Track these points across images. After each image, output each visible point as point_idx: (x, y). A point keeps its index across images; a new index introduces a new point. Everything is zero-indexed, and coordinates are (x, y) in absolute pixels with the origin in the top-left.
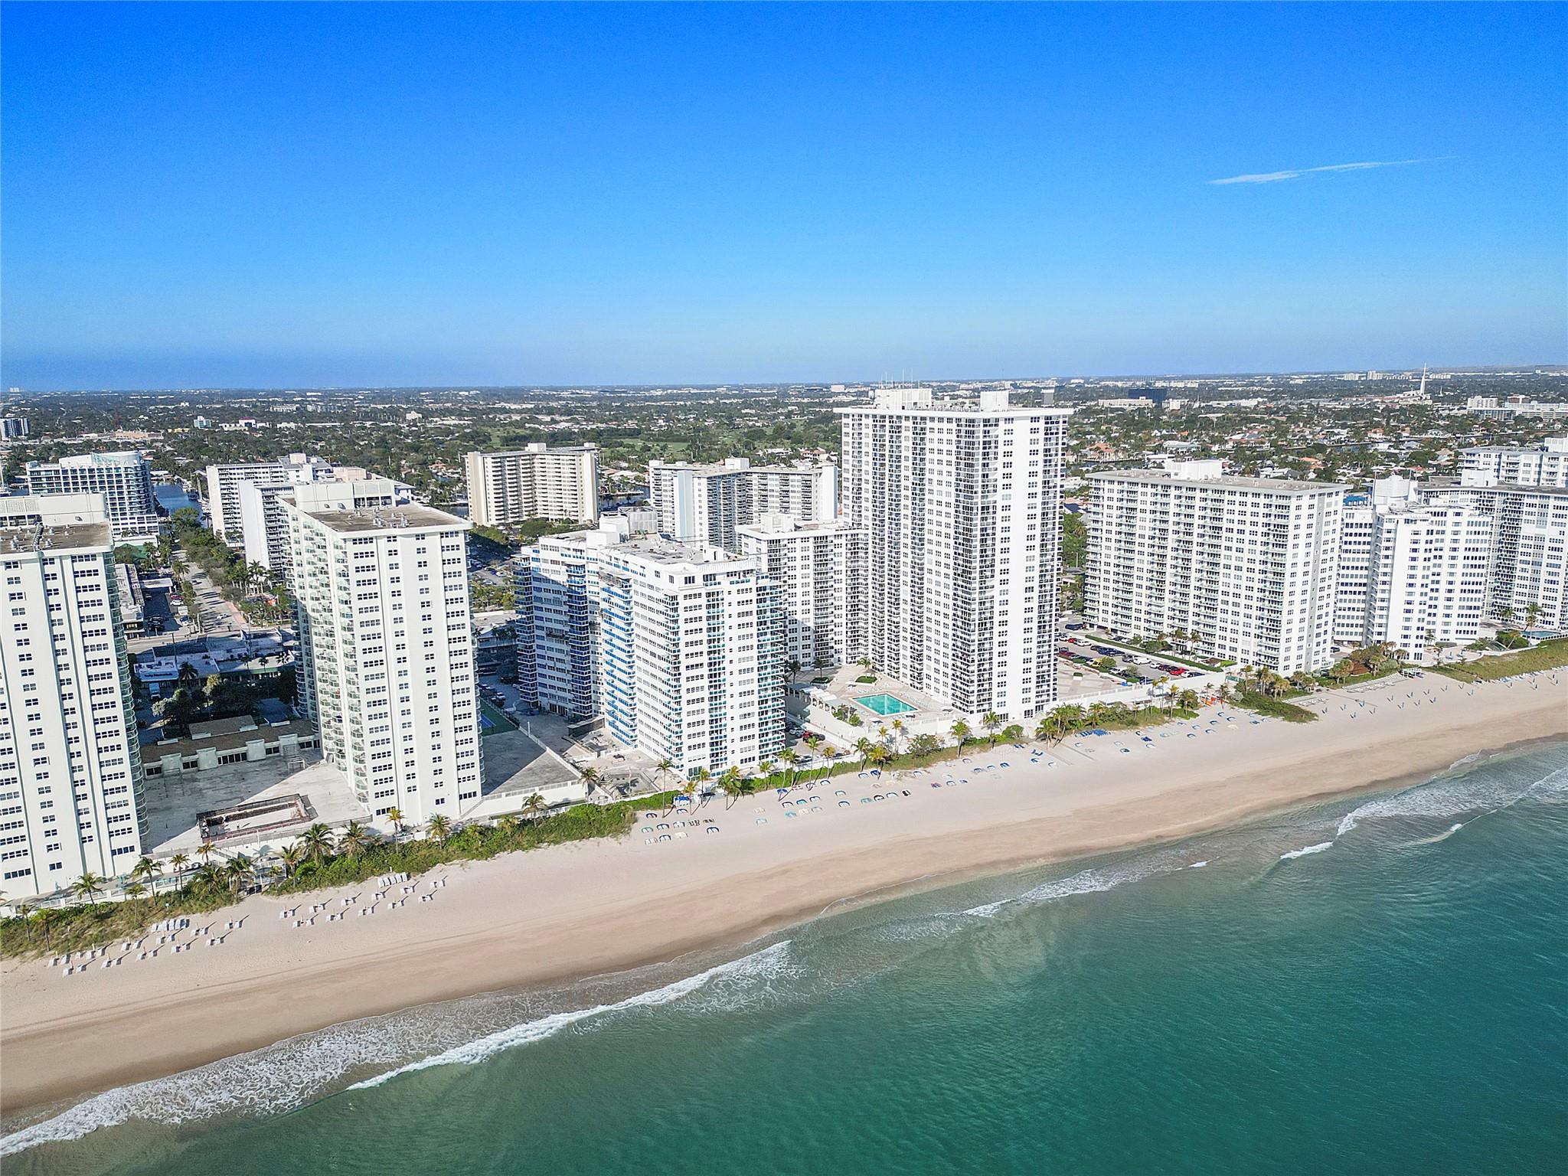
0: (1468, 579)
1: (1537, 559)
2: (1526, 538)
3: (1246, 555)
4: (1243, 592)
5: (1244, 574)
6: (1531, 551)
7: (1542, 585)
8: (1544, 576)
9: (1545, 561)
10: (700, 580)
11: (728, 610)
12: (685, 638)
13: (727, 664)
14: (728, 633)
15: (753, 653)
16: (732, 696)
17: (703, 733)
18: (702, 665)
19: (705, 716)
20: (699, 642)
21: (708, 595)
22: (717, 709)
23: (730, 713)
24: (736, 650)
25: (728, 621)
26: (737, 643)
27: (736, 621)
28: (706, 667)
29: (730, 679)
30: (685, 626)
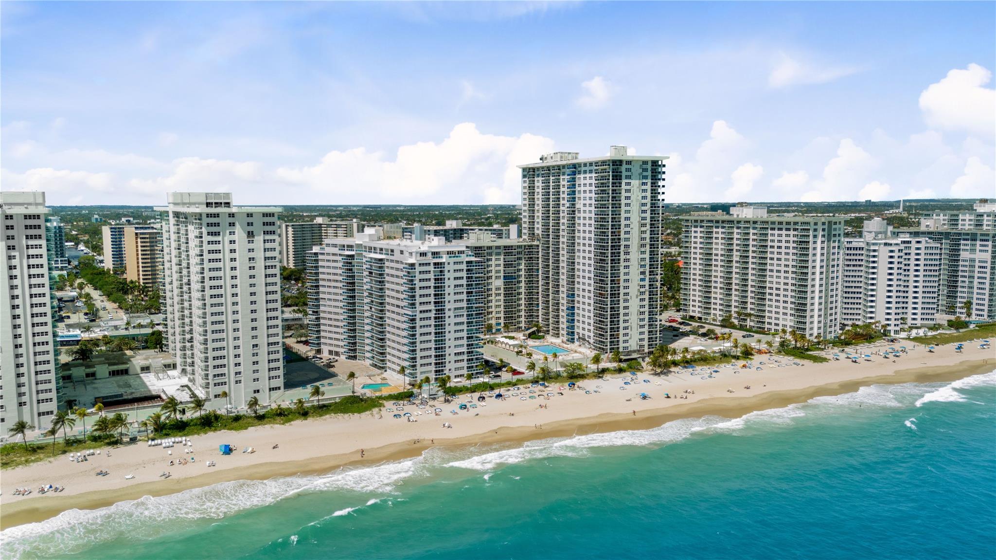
0: (927, 284)
1: (971, 274)
2: (964, 261)
3: (783, 262)
4: (782, 287)
5: (782, 274)
6: (967, 269)
7: (975, 291)
8: (976, 284)
9: (976, 275)
10: (429, 255)
11: (448, 275)
12: (419, 292)
13: (446, 311)
14: (447, 290)
15: (464, 304)
16: (450, 332)
17: (430, 356)
18: (430, 310)
19: (432, 345)
20: (429, 295)
21: (434, 264)
22: (439, 340)
23: (448, 344)
24: (452, 302)
25: (447, 283)
26: (452, 298)
27: (453, 283)
28: (433, 311)
29: (448, 321)
30: (419, 284)
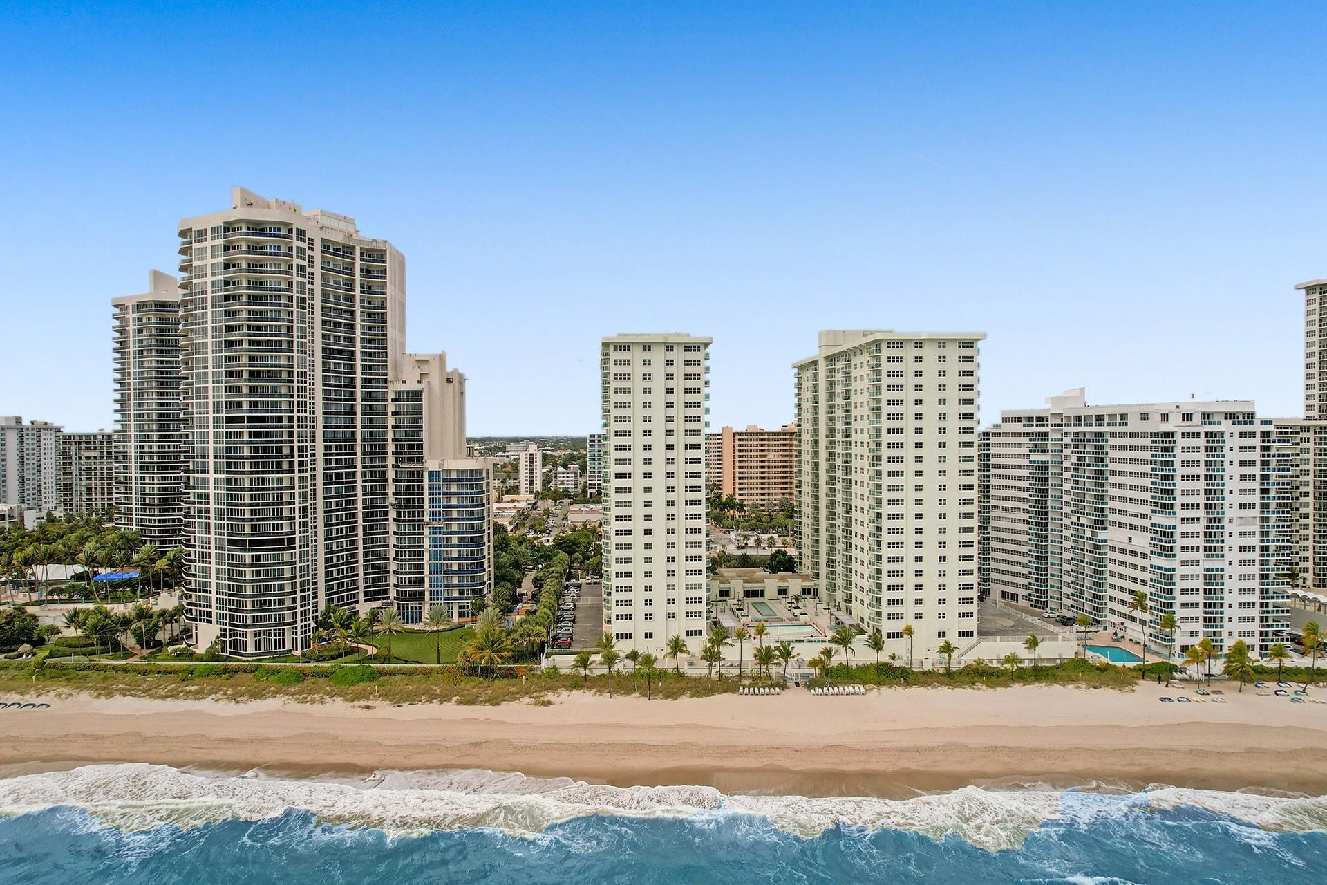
10: (1197, 419)
11: (1229, 456)
12: (1180, 485)
13: (1225, 523)
14: (1228, 485)
15: (1256, 513)
16: (1230, 564)
17: (1197, 605)
18: (1198, 519)
19: (1200, 584)
20: (1195, 492)
21: (1206, 434)
22: (1212, 576)
23: (1228, 584)
24: (1236, 506)
25: (1228, 470)
26: (1237, 499)
27: (1237, 471)
28: (1203, 522)
29: (1228, 541)
30: (1180, 471)
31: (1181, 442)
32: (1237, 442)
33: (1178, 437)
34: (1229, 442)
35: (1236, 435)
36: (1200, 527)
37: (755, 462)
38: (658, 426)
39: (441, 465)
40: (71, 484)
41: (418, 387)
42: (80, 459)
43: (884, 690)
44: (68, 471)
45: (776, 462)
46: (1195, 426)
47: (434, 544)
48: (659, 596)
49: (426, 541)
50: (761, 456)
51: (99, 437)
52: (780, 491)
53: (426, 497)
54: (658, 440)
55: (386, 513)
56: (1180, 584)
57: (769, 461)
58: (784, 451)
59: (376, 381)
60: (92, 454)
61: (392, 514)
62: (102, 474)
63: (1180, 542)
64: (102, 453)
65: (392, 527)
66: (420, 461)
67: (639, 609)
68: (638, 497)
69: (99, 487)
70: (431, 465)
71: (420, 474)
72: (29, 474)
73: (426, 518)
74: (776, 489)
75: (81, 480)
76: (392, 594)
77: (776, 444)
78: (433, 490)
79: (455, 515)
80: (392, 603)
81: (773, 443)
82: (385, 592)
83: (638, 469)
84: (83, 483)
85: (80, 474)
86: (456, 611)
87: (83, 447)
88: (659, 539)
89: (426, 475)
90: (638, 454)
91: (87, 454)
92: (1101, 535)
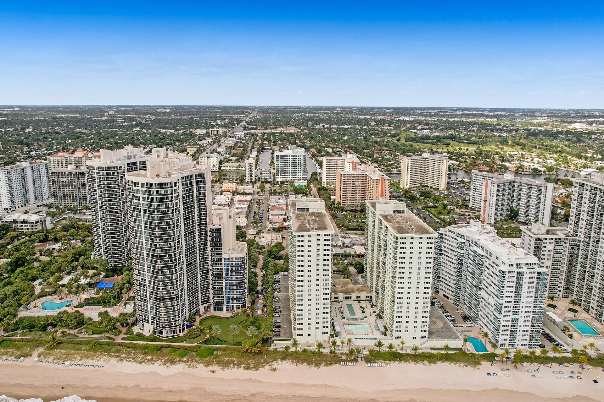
10: (515, 266)
11: (525, 280)
12: (506, 290)
13: (521, 303)
14: (523, 290)
15: (532, 300)
16: (521, 317)
17: (508, 330)
18: (511, 301)
19: (510, 323)
20: (511, 292)
21: (517, 272)
22: (514, 321)
23: (520, 324)
24: (525, 297)
25: (524, 285)
26: (526, 295)
27: (527, 285)
28: (513, 303)
29: (521, 309)
30: (507, 285)
31: (508, 275)
32: (529, 275)
33: (507, 273)
34: (525, 275)
35: (528, 273)
36: (512, 304)
37: (350, 186)
38: (314, 263)
39: (229, 256)
40: (56, 193)
41: (220, 227)
42: (59, 182)
43: (392, 363)
44: (55, 187)
45: (359, 186)
46: (514, 269)
47: (227, 284)
48: (313, 322)
49: (224, 283)
50: (353, 184)
51: (67, 173)
52: (360, 199)
53: (223, 268)
54: (314, 268)
55: (208, 272)
56: (502, 323)
57: (356, 186)
58: (363, 182)
59: (203, 224)
60: (64, 180)
61: (210, 273)
62: (69, 188)
63: (504, 309)
64: (68, 180)
65: (211, 277)
66: (221, 254)
67: (306, 326)
68: (306, 288)
69: (68, 194)
70: (225, 256)
71: (221, 259)
72: (37, 185)
73: (224, 275)
74: (358, 198)
75: (60, 191)
76: (211, 301)
77: (359, 179)
78: (226, 265)
79: (234, 274)
80: (211, 305)
81: (358, 178)
82: (208, 300)
83: (306, 278)
84: (62, 192)
85: (60, 188)
86: (235, 307)
87: (60, 177)
88: (313, 302)
89: (223, 259)
90: (306, 273)
91: (62, 180)
92: (479, 292)
